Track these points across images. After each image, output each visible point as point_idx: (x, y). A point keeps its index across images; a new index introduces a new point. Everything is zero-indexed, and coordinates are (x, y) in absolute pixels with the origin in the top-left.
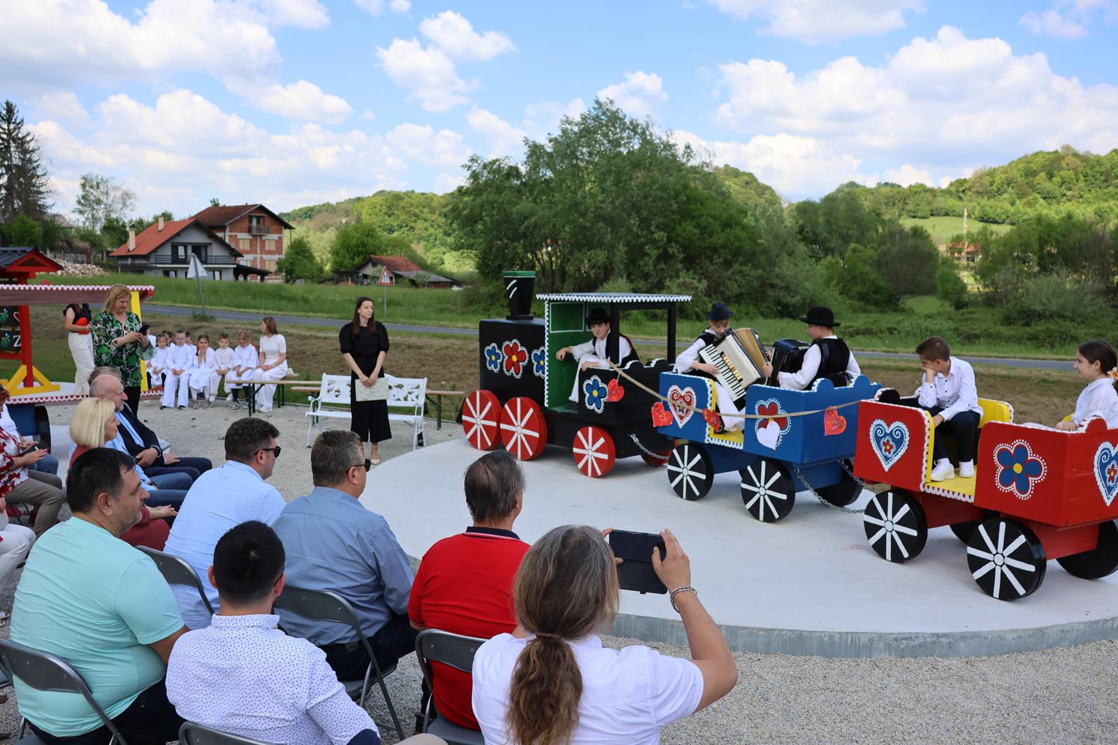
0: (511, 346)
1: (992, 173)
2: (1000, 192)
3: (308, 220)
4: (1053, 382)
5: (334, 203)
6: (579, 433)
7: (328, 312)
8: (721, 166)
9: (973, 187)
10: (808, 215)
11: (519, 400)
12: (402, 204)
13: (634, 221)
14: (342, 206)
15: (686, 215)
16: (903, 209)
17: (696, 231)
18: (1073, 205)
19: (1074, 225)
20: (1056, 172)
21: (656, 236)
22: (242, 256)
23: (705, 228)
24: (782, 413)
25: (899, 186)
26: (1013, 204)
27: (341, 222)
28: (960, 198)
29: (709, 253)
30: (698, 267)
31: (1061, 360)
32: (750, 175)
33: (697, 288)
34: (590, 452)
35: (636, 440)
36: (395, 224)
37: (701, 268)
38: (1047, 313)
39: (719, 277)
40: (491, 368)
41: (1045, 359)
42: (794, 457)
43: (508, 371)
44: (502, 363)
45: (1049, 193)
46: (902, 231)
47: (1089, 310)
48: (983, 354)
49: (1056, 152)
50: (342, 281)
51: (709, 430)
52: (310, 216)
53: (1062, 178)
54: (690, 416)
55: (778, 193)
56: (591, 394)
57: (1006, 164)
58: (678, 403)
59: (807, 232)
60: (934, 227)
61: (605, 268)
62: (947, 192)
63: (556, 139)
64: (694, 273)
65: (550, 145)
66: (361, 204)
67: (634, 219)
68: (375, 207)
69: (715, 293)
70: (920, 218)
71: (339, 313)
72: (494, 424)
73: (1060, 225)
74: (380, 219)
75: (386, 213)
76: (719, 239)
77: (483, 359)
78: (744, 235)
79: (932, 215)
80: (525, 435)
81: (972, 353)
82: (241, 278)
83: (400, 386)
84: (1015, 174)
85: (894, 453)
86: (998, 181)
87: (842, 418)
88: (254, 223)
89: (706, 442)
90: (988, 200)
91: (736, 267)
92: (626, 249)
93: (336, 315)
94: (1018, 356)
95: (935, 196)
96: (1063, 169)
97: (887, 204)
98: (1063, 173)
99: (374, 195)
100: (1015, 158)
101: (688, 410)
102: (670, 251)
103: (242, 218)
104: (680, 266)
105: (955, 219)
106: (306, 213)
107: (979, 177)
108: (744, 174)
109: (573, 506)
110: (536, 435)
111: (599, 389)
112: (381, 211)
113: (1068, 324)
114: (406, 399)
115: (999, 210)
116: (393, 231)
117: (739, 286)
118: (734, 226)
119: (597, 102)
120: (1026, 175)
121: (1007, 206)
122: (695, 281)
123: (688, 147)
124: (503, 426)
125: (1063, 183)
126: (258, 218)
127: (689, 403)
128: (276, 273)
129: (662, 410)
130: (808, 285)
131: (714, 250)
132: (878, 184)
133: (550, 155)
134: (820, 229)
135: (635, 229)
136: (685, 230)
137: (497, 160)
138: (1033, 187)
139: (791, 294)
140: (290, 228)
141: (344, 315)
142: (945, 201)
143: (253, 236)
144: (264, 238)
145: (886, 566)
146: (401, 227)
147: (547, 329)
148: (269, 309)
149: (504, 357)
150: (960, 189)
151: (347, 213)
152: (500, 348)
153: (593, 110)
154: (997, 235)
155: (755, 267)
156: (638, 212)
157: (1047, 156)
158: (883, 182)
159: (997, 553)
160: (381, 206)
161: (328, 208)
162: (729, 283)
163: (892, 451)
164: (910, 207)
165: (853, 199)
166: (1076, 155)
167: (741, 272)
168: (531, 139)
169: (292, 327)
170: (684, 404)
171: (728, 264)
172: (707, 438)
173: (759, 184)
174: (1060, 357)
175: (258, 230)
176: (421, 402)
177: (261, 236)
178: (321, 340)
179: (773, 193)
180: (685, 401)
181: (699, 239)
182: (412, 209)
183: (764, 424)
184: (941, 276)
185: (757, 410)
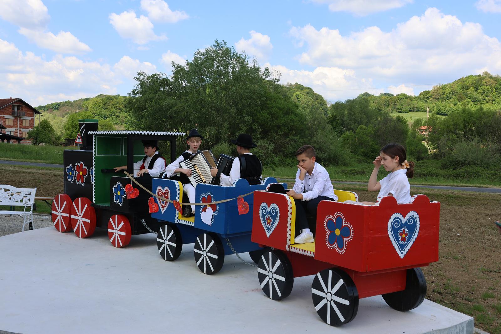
0: (79, 165)
1: (443, 87)
2: (448, 98)
3: (56, 110)
4: (455, 197)
5: (73, 101)
6: (111, 219)
7: (44, 160)
8: (294, 83)
9: (433, 95)
10: (339, 110)
11: (80, 199)
12: (112, 102)
13: (233, 110)
14: (77, 103)
15: (264, 106)
16: (394, 108)
17: (268, 116)
18: (489, 105)
19: (484, 114)
20: (479, 87)
21: (246, 119)
22: (6, 129)
23: (274, 114)
24: (214, 202)
25: (393, 95)
26: (455, 105)
27: (76, 112)
28: (426, 101)
29: (275, 128)
30: (270, 137)
31: (467, 186)
32: (309, 89)
33: (268, 148)
34: (116, 232)
35: (144, 223)
36: (108, 114)
37: (271, 137)
38: (467, 162)
39: (281, 142)
40: (69, 180)
41: (458, 186)
42: (220, 231)
43: (78, 182)
44: (75, 177)
45: (476, 98)
46: (391, 120)
47: (491, 160)
48: (422, 183)
49: (480, 76)
50: (70, 145)
51: (178, 214)
52: (57, 109)
53: (483, 90)
54: (167, 205)
55: (325, 99)
56: (117, 194)
57: (451, 82)
58: (161, 197)
59: (338, 120)
60: (411, 117)
61: (217, 137)
62: (418, 98)
63: (191, 63)
64: (267, 140)
65: (187, 67)
66: (88, 102)
67: (233, 109)
68: (96, 104)
69: (279, 151)
70: (404, 113)
71: (51, 160)
72: (67, 215)
73: (476, 114)
74: (99, 110)
75: (102, 108)
76: (281, 121)
77: (66, 174)
78: (296, 119)
79: (410, 111)
80: (83, 221)
81: (415, 183)
82: (6, 142)
83: (19, 193)
84: (456, 87)
85: (272, 225)
86: (447, 92)
87: (246, 203)
88: (16, 110)
89: (176, 222)
90: (442, 102)
91: (291, 137)
92: (228, 126)
93: (48, 161)
94: (442, 184)
95: (412, 101)
96: (484, 85)
97: (385, 105)
98: (484, 87)
99: (96, 97)
100: (457, 79)
101: (166, 202)
102: (254, 127)
103: (8, 106)
104: (259, 136)
105: (423, 113)
106: (55, 107)
107: (436, 90)
108: (306, 88)
109: (87, 265)
110: (89, 221)
111: (121, 190)
112: (99, 106)
113: (479, 169)
114: (22, 201)
115: (447, 108)
116: (107, 118)
117: (293, 148)
118: (290, 114)
119: (216, 42)
120: (462, 89)
121: (452, 106)
122: (267, 145)
123: (267, 70)
124: (72, 216)
125: (484, 93)
126: (18, 107)
127: (167, 197)
128: (27, 139)
129: (154, 203)
130: (332, 147)
131: (279, 127)
132: (381, 94)
133: (187, 73)
134: (346, 118)
135: (233, 115)
136: (262, 116)
137: (155, 75)
138: (467, 96)
139: (323, 152)
140: (40, 113)
141: (53, 161)
142: (418, 103)
143: (15, 117)
144: (22, 119)
145: (270, 302)
146: (111, 115)
147: (94, 153)
148: (8, 157)
149: (76, 173)
150: (426, 96)
151: (80, 107)
152: (74, 168)
153: (213, 47)
154: (440, 119)
155: (302, 137)
156: (236, 106)
157: (474, 78)
158: (383, 93)
159: (328, 292)
160: (100, 103)
161: (68, 104)
162: (286, 145)
163: (271, 223)
164: (398, 107)
165: (366, 102)
166: (491, 77)
167: (294, 140)
168: (176, 63)
169: (11, 166)
170: (164, 198)
171: (286, 135)
172: (176, 220)
173: (314, 94)
174: (467, 185)
175: (18, 113)
176: (31, 203)
177: (20, 117)
178: (27, 174)
179: (322, 99)
180: (165, 196)
181: (270, 121)
182: (118, 105)
183: (205, 209)
184: (408, 142)
185: (201, 200)
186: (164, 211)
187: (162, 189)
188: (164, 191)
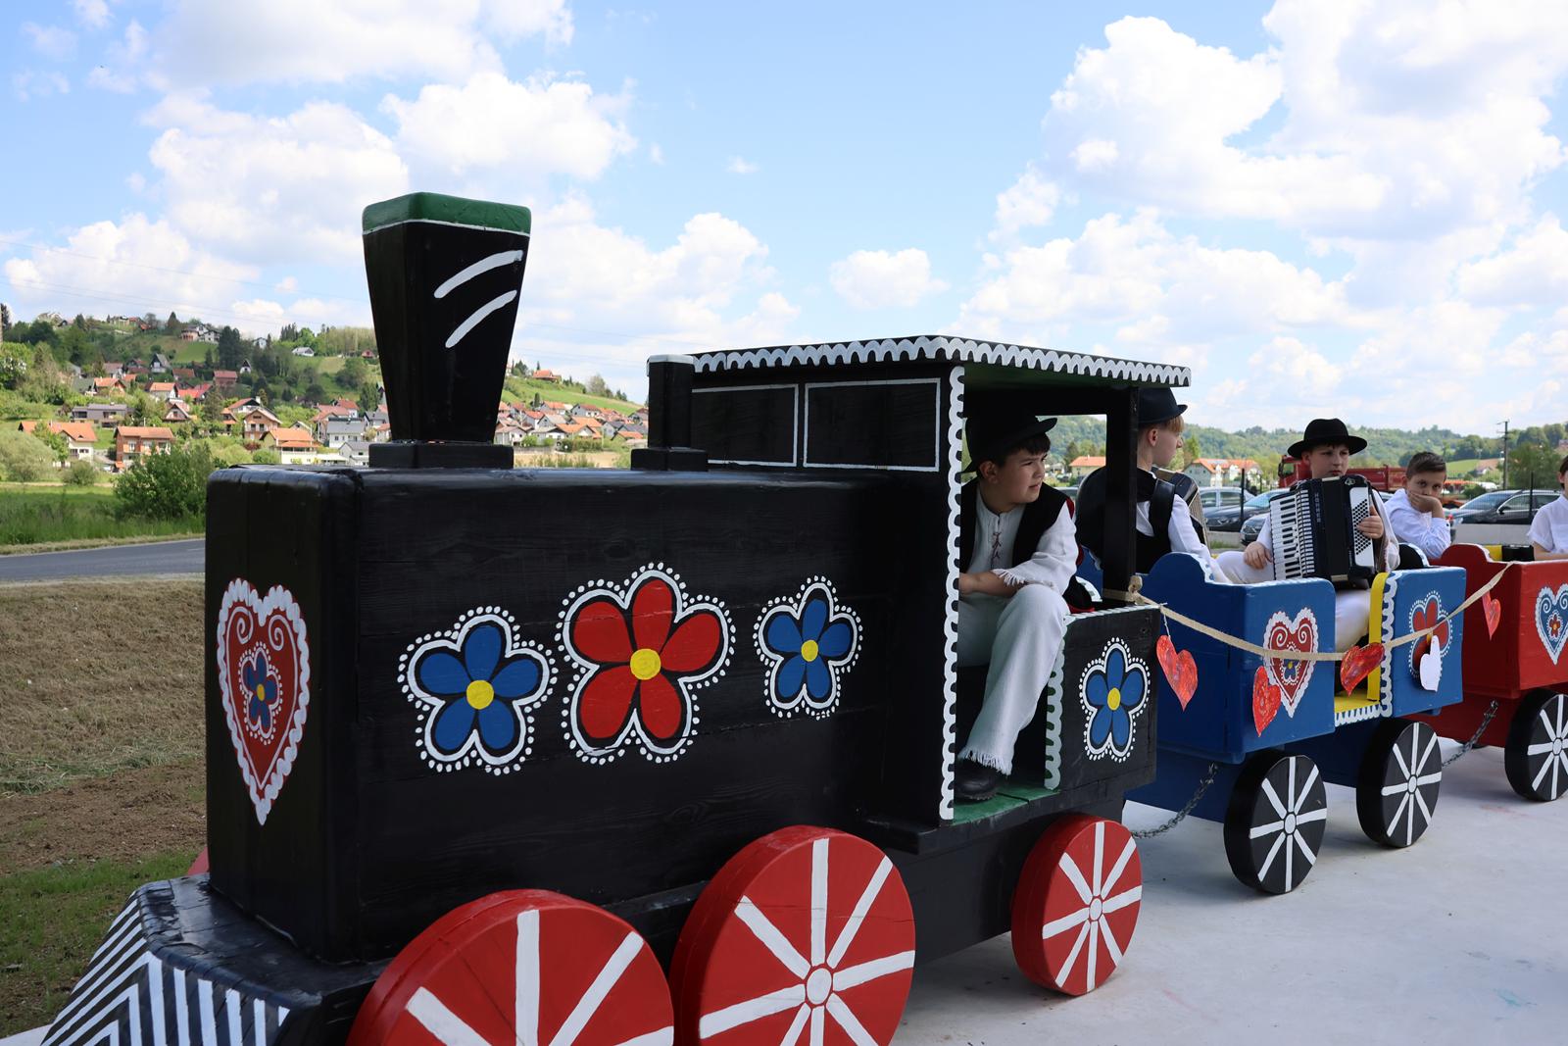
0: (624, 600)
6: (1067, 863)
24: (1442, 618)
34: (1095, 910)
40: (464, 754)
43: (603, 741)
54: (1308, 677)
56: (1101, 707)
58: (1284, 655)
80: (847, 992)
85: (1562, 632)
101: (1303, 666)
110: (904, 961)
111: (1124, 681)
124: (722, 1019)
127: (1306, 648)
170: (1297, 656)
180: (1298, 645)
183: (1424, 650)
185: (1411, 622)
186: (1295, 706)
187: (1286, 621)
188: (1293, 627)
